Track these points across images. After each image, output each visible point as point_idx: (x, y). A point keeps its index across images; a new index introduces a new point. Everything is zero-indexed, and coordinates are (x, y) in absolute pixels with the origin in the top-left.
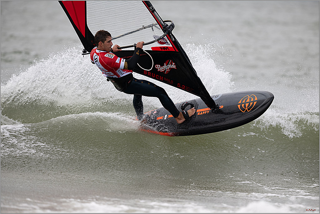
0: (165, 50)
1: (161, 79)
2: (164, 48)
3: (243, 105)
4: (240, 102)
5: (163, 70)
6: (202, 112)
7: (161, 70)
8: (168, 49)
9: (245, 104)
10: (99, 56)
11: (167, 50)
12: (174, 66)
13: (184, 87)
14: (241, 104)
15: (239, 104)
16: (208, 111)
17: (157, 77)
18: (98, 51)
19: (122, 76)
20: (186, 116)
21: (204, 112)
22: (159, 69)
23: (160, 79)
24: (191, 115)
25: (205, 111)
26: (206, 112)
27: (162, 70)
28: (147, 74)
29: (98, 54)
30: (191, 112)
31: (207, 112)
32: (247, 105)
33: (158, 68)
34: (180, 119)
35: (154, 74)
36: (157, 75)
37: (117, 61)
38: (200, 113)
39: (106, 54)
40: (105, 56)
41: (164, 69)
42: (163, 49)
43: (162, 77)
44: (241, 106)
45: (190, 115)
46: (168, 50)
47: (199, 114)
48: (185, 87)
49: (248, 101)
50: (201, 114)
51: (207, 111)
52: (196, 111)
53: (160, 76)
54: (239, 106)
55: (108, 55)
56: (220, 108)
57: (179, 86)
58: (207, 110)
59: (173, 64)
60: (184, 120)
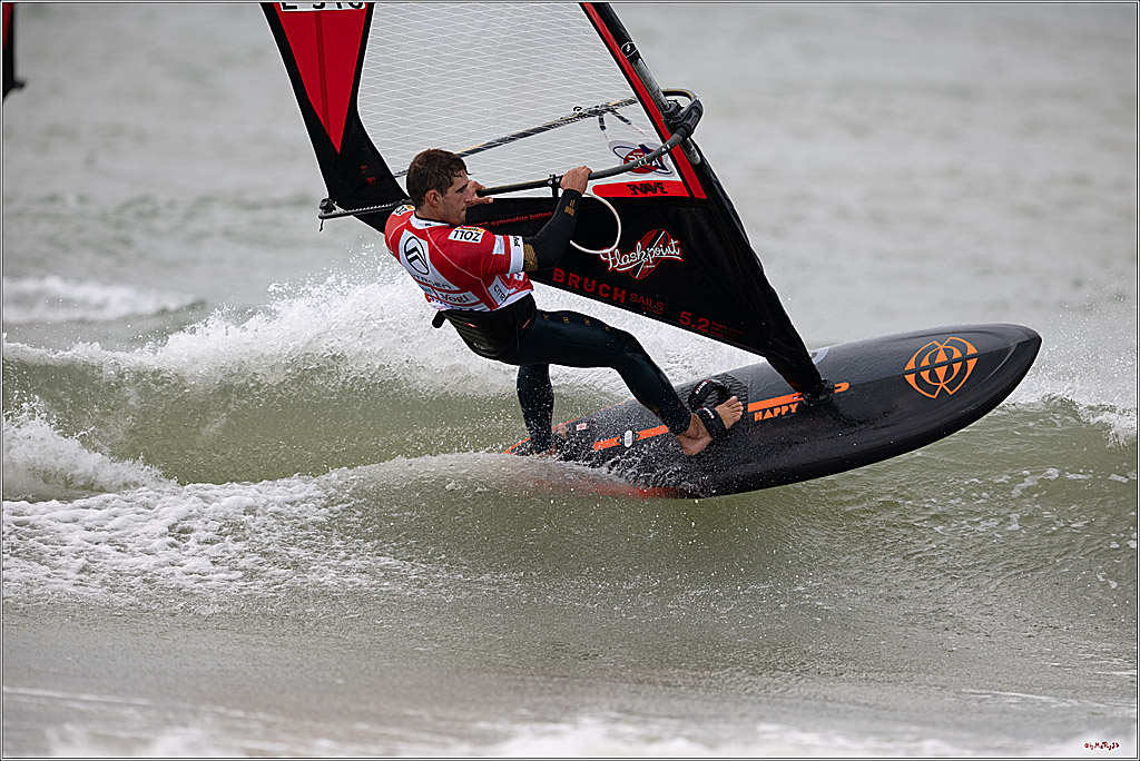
0: (650, 194)
1: (619, 298)
2: (645, 186)
3: (925, 375)
4: (911, 365)
5: (628, 265)
6: (772, 410)
7: (620, 267)
8: (662, 189)
9: (932, 369)
10: (428, 240)
11: (656, 192)
12: (673, 252)
13: (703, 323)
14: (917, 372)
15: (909, 373)
16: (793, 403)
17: (605, 291)
18: (422, 225)
19: (504, 305)
20: (714, 426)
21: (777, 411)
22: (614, 262)
23: (615, 299)
24: (731, 423)
25: (780, 407)
26: (785, 409)
27: (624, 266)
28: (567, 281)
29: (420, 234)
30: (729, 412)
31: (790, 409)
32: (941, 372)
33: (610, 259)
34: (695, 438)
35: (594, 282)
36: (601, 286)
37: (498, 249)
38: (763, 415)
39: (454, 233)
40: (451, 237)
41: (632, 263)
42: (641, 190)
43: (623, 292)
44: (919, 379)
45: (728, 424)
46: (659, 193)
47: (758, 417)
48: (711, 325)
49: (942, 357)
50: (768, 415)
51: (788, 405)
52: (746, 409)
53: (616, 289)
54: (911, 379)
55: (460, 234)
56: (837, 391)
57: (686, 321)
58: (788, 401)
59: (673, 242)
60: (707, 439)
